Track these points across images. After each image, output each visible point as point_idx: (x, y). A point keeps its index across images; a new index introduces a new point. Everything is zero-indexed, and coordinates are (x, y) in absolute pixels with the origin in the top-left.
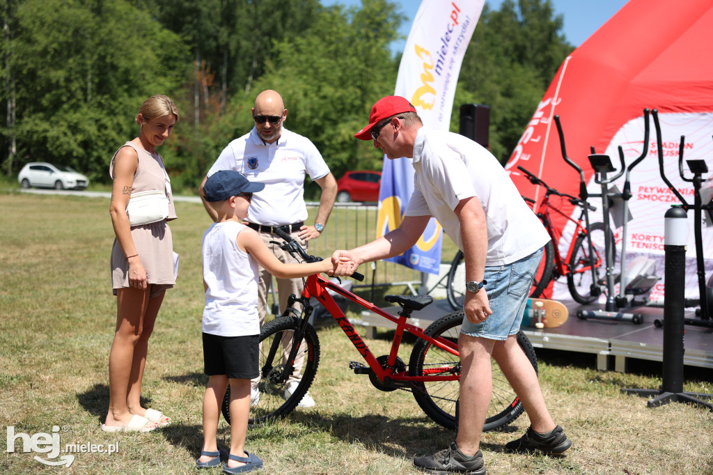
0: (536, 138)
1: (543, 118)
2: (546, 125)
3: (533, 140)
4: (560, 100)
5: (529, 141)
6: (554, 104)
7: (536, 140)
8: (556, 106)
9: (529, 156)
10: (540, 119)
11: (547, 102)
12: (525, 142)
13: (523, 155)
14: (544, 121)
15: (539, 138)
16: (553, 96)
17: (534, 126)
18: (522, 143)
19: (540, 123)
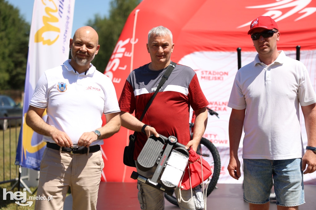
0: (123, 67)
1: (126, 53)
2: (130, 58)
3: (120, 68)
4: (137, 40)
5: (117, 69)
6: (133, 43)
7: (124, 68)
8: (135, 45)
9: (120, 80)
10: (124, 53)
11: (127, 41)
12: (114, 69)
13: (115, 79)
14: (127, 55)
15: (126, 67)
16: (131, 37)
17: (120, 58)
18: (111, 70)
19: (123, 56)
